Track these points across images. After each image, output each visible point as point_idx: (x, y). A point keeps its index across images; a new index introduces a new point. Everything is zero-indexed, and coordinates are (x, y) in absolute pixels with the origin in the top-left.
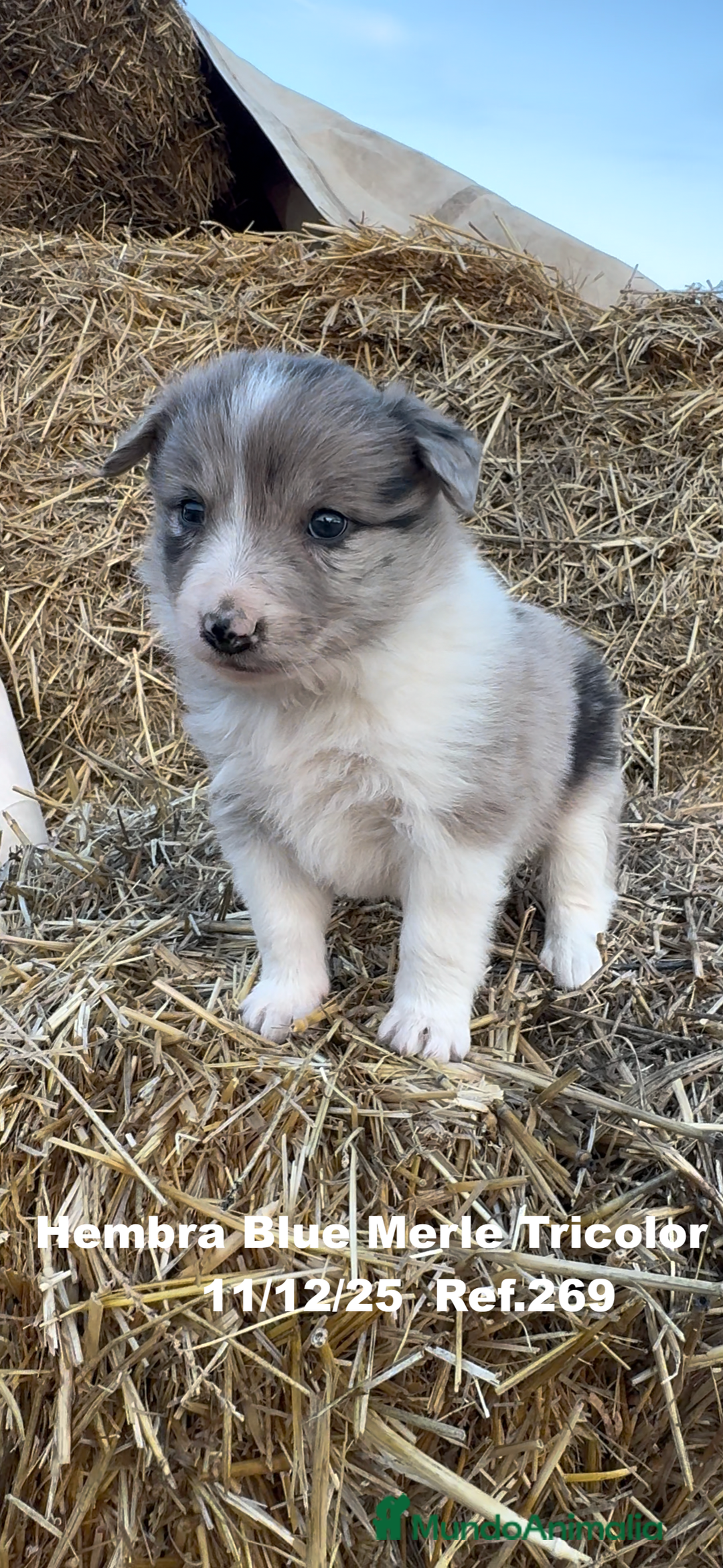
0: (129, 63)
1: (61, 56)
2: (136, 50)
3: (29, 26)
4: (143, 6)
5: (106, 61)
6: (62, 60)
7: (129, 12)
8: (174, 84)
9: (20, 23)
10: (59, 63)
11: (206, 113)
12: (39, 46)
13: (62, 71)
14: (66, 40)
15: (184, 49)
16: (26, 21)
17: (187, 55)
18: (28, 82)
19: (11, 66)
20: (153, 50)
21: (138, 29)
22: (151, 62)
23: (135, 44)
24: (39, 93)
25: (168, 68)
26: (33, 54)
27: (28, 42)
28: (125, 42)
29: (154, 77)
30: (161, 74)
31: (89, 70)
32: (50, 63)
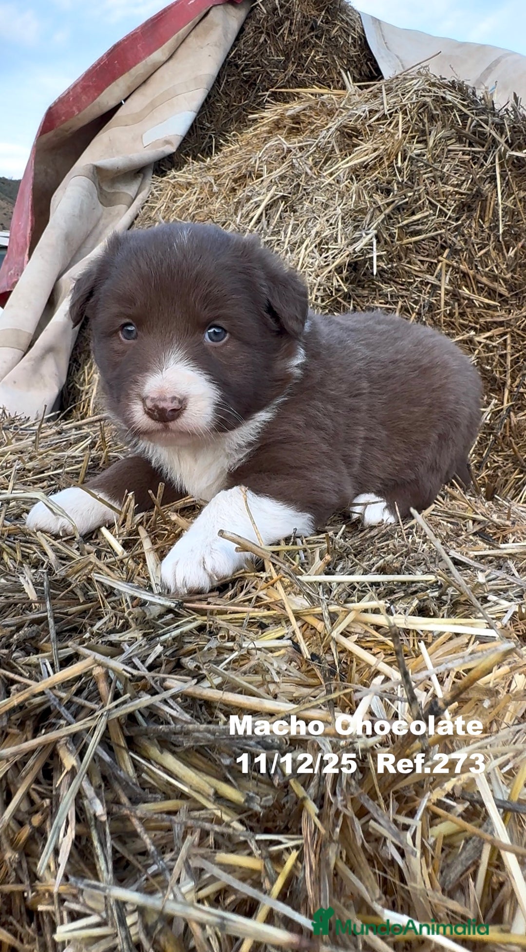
0: (317, 58)
1: (274, 68)
2: (319, 49)
3: (251, 58)
4: (319, 22)
5: (302, 62)
6: (275, 70)
7: (312, 29)
8: (348, 61)
9: (247, 58)
10: (274, 72)
11: (371, 72)
12: (259, 65)
13: (276, 75)
14: (276, 58)
15: (353, 38)
16: (251, 55)
17: (355, 41)
18: (257, 87)
19: (246, 82)
20: (331, 46)
21: (318, 37)
22: (331, 53)
23: (320, 46)
24: (263, 92)
25: (343, 52)
26: (257, 72)
27: (253, 66)
28: (313, 47)
29: (334, 61)
30: (339, 58)
31: (291, 69)
32: (267, 73)
